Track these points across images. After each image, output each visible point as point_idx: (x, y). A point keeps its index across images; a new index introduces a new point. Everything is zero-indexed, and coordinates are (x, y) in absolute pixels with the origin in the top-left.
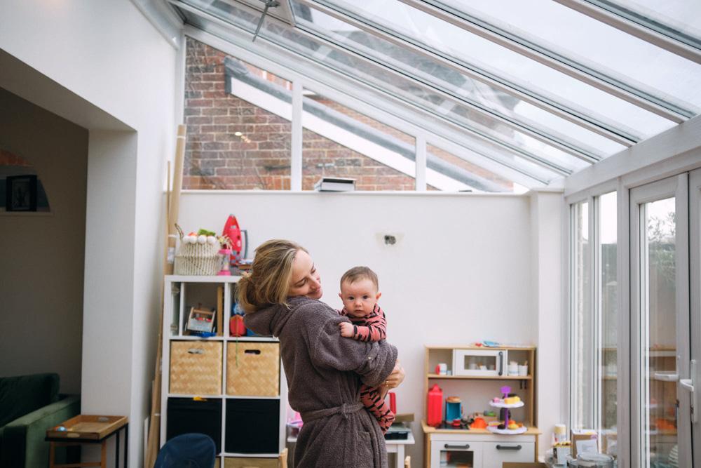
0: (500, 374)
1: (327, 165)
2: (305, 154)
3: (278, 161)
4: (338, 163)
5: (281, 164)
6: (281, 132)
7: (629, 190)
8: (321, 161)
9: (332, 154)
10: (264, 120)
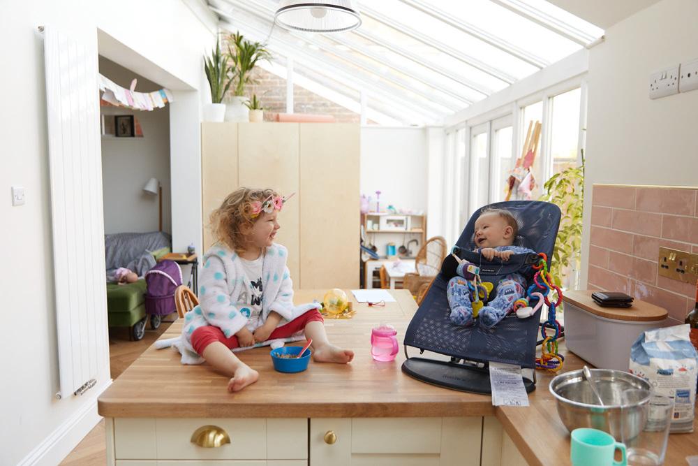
0: (406, 229)
1: (307, 106)
2: (295, 100)
3: (276, 104)
4: (314, 105)
5: (278, 106)
6: (278, 85)
7: (471, 128)
8: (303, 104)
9: (311, 99)
10: (267, 77)
